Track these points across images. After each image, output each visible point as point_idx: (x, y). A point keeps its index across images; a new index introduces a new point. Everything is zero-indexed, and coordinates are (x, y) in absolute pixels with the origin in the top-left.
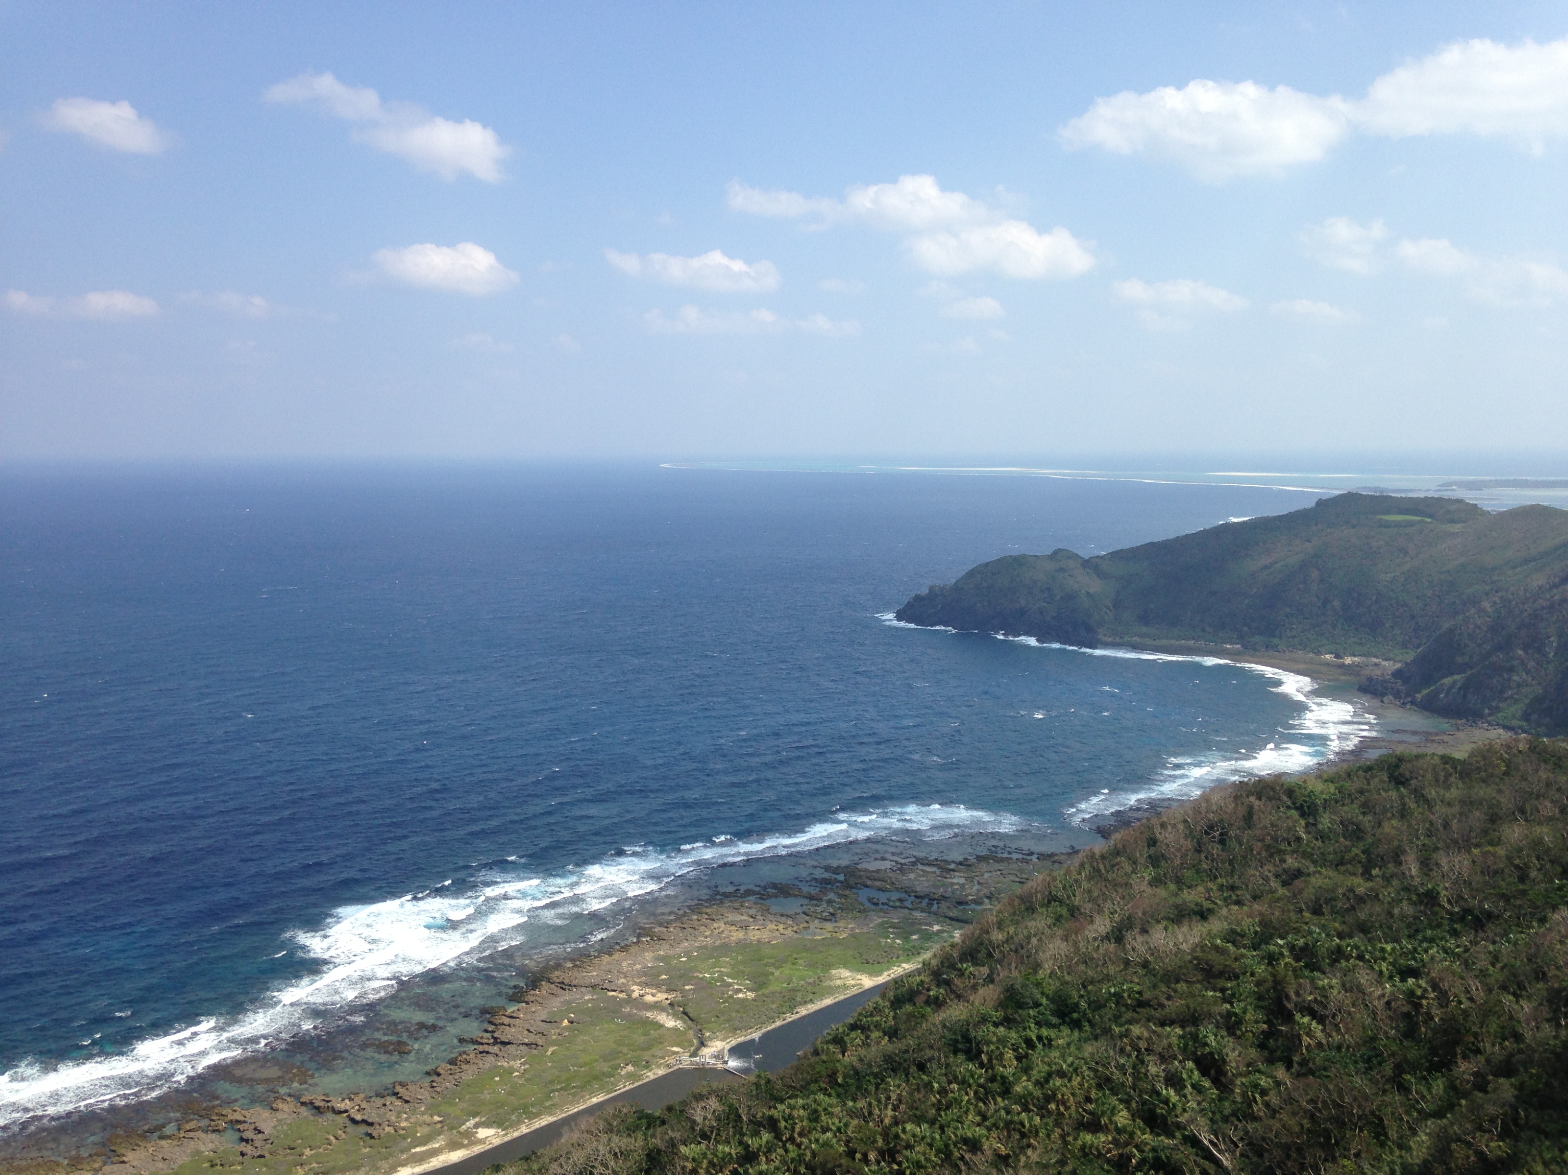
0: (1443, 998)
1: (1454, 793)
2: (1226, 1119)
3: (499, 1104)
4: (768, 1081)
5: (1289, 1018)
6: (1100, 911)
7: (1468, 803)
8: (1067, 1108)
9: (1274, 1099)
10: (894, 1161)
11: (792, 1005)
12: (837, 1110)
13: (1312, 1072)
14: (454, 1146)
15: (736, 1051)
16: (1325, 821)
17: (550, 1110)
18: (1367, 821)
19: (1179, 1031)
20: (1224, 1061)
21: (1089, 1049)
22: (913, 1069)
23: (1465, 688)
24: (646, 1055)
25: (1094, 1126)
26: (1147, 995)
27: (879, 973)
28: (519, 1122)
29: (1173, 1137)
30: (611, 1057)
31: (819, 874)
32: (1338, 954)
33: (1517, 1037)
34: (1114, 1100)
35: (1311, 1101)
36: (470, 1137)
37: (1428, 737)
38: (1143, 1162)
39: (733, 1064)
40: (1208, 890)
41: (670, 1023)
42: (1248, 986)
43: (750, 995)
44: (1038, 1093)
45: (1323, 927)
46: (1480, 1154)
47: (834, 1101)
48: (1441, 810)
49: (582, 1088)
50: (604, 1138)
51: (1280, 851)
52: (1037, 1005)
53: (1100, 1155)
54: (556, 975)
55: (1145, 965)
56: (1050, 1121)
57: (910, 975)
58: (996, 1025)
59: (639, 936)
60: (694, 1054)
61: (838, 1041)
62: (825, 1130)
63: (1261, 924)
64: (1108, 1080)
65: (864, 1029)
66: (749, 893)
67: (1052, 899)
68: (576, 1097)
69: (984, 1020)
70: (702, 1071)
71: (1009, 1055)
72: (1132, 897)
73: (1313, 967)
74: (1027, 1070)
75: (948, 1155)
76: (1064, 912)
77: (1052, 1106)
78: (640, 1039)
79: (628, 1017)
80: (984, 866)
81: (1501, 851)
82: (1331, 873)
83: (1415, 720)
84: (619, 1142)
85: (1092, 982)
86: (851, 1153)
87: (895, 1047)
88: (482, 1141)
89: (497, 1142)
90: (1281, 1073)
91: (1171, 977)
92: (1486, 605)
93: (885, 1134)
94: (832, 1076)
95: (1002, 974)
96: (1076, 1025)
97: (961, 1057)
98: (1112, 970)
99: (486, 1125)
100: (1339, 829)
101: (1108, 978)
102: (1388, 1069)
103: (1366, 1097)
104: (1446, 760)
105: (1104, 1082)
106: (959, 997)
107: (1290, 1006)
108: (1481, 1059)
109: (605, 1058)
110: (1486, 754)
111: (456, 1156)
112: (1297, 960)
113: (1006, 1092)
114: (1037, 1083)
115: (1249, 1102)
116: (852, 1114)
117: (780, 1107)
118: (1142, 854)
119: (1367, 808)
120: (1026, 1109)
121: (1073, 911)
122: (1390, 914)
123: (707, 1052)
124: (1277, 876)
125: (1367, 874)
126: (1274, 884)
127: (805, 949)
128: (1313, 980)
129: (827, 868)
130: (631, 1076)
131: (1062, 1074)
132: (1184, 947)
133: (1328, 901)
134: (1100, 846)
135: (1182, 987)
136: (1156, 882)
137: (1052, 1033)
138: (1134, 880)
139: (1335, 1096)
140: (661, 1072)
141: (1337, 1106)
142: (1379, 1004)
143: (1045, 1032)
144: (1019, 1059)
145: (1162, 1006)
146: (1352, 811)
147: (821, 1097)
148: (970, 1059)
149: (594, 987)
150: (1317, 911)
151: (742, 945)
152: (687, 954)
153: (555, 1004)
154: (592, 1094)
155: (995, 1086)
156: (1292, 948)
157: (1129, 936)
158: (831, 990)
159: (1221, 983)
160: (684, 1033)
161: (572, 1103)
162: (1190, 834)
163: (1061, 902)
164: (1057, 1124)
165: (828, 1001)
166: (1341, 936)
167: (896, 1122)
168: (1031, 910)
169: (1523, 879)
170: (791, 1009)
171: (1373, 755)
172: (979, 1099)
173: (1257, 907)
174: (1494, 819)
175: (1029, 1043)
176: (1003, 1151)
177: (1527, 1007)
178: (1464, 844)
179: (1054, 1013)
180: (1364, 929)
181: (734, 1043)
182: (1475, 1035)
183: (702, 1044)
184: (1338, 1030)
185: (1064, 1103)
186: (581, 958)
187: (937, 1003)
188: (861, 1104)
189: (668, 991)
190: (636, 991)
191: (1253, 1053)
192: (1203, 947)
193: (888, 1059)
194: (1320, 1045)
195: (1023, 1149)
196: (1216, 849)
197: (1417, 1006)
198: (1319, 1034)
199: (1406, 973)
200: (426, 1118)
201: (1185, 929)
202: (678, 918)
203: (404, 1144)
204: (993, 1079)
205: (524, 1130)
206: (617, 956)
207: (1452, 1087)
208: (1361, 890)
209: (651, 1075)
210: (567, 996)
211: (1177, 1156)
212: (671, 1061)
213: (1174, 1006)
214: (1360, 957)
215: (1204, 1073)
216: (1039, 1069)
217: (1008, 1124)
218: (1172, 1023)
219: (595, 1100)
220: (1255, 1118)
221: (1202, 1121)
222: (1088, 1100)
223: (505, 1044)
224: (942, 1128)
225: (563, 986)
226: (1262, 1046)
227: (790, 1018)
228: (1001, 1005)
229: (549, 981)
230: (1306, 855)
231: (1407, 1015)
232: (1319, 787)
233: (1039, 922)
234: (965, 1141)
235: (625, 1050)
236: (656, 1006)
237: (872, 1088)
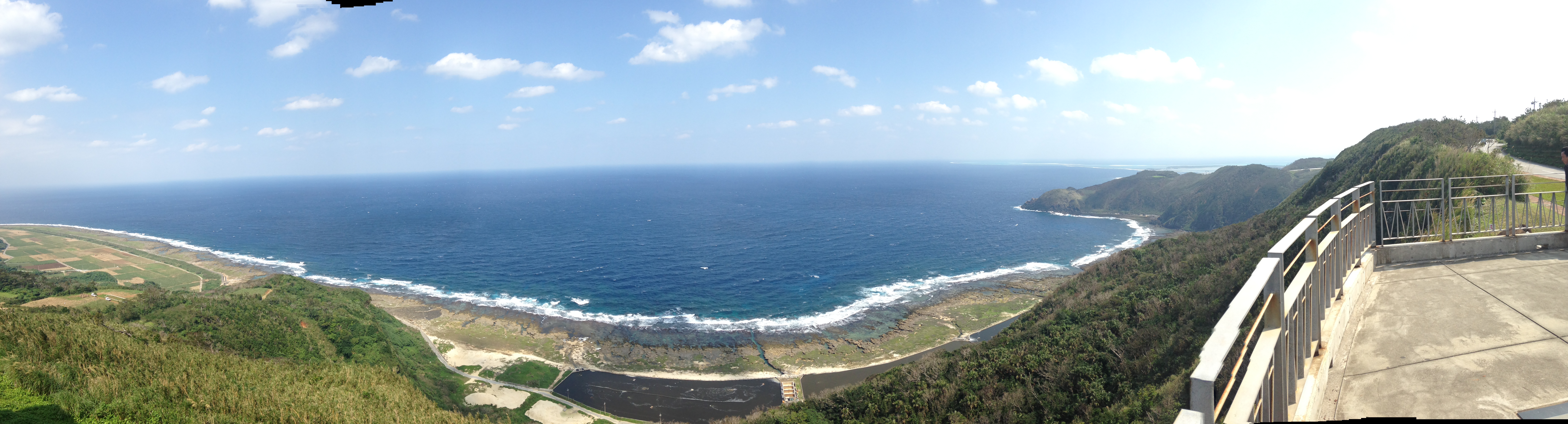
0: (1174, 301)
1: (1175, 248)
2: (1119, 345)
3: (900, 347)
4: (986, 343)
5: (1136, 314)
6: (1083, 290)
7: (1178, 250)
8: (1075, 347)
9: (1132, 337)
10: (1024, 366)
11: (990, 322)
12: (1007, 352)
13: (1142, 327)
14: (887, 358)
15: (972, 336)
16: (1143, 259)
17: (915, 351)
18: (1153, 258)
19: (1106, 322)
20: (1119, 328)
21: (1081, 330)
22: (1030, 339)
23: (1175, 221)
24: (944, 336)
25: (1082, 351)
26: (1097, 313)
27: (1016, 313)
28: (906, 353)
29: (1105, 351)
30: (934, 336)
31: (998, 284)
32: (1148, 294)
33: (1193, 309)
34: (1088, 344)
35: (1143, 335)
36: (891, 356)
37: (1167, 235)
38: (1096, 360)
39: (971, 340)
40: (1113, 282)
41: (952, 327)
42: (1124, 306)
43: (977, 320)
44: (1066, 344)
45: (1143, 288)
46: (1186, 341)
47: (1006, 349)
48: (1171, 253)
49: (925, 345)
50: (935, 359)
51: (1131, 269)
52: (1066, 318)
53: (1084, 359)
54: (917, 311)
55: (1096, 304)
56: (1070, 351)
57: (1027, 312)
58: (1054, 325)
59: (942, 301)
60: (959, 337)
61: (1005, 332)
62: (1003, 358)
63: (1128, 289)
64: (1086, 338)
65: (1013, 328)
66: (976, 290)
67: (1069, 288)
68: (923, 348)
69: (1051, 324)
70: (962, 342)
71: (1058, 333)
72: (1092, 285)
73: (1141, 299)
74: (1063, 337)
75: (1040, 363)
76: (1073, 291)
77: (1071, 347)
78: (943, 332)
79: (939, 325)
80: (1047, 280)
81: (1186, 262)
82: (1145, 273)
83: (1164, 230)
84: (940, 360)
85: (1081, 310)
86: (1011, 364)
87: (1023, 333)
88: (895, 358)
89: (899, 358)
90: (1134, 329)
91: (1104, 307)
92: (1180, 199)
93: (1022, 358)
94: (1005, 342)
95: (1056, 310)
96: (1077, 323)
97: (1044, 335)
98: (1087, 306)
99: (896, 353)
100: (1147, 261)
101: (1085, 309)
102: (1162, 323)
103: (1156, 331)
104: (1172, 240)
105: (1085, 339)
106: (1043, 318)
107: (1136, 310)
108: (1185, 316)
109: (932, 337)
110: (1182, 238)
111: (887, 361)
112: (1137, 297)
113: (1057, 344)
114: (1066, 340)
115: (1126, 339)
116: (1012, 353)
117: (990, 351)
118: (1095, 273)
119: (1153, 254)
120: (1063, 349)
121: (1075, 291)
122: (1160, 282)
123: (963, 337)
124: (1131, 276)
125: (1154, 272)
126: (1130, 278)
127: (994, 306)
128: (1141, 302)
129: (1000, 282)
130: (939, 342)
131: (1073, 337)
132: (1107, 298)
133: (1144, 281)
134: (1083, 272)
135: (1107, 309)
136: (1099, 281)
137: (1070, 326)
138: (1092, 280)
139: (1149, 333)
140: (949, 342)
141: (1149, 335)
142: (1158, 306)
143: (1068, 326)
144: (1061, 334)
145: (1102, 315)
146: (1150, 256)
147: (1002, 348)
148: (1046, 335)
149: (928, 315)
150: (1142, 284)
151: (974, 305)
152: (957, 307)
153: (917, 319)
154: (928, 347)
155: (1054, 343)
156: (1135, 295)
157: (1091, 296)
158: (1001, 318)
159: (1117, 307)
160: (956, 330)
161: (922, 349)
162: (1108, 266)
163: (1072, 289)
164: (1072, 352)
165: (1000, 322)
166: (1148, 290)
167: (1025, 354)
168: (1063, 291)
169: (1192, 268)
170: (989, 324)
171: (1154, 241)
172: (1049, 347)
173: (1126, 285)
174: (1184, 254)
175: (1064, 330)
176: (1057, 361)
177: (1195, 300)
178: (1177, 261)
179: (1071, 320)
180: (1154, 287)
181: (972, 334)
182: (1183, 310)
183: (962, 334)
184: (1148, 315)
185: (1074, 345)
186: (925, 307)
187: (1036, 320)
188: (1014, 350)
189: (951, 318)
190: (941, 317)
191: (1126, 325)
192: (1112, 297)
193: (1022, 336)
194: (1144, 320)
195: (1063, 360)
196: (1115, 270)
197: (1168, 305)
198: (1144, 317)
199: (1165, 297)
200: (879, 349)
201: (1107, 293)
202: (954, 296)
203: (873, 356)
204: (1053, 341)
205: (907, 356)
206: (935, 306)
207: (1178, 325)
208: (1152, 277)
209: (946, 342)
210: (920, 317)
211: (1107, 357)
212: (952, 338)
213: (1105, 315)
214: (1153, 294)
215: (1113, 333)
216: (1067, 336)
217: (1058, 353)
218: (1104, 320)
219: (928, 349)
220: (1127, 343)
221: (1113, 346)
222: (1081, 344)
223: (902, 330)
224: (1039, 356)
225: (919, 314)
226: (1128, 323)
227: (989, 326)
228: (1056, 319)
229: (915, 313)
230: (1138, 269)
231: (1166, 308)
232: (1141, 250)
233: (1066, 294)
234: (1045, 359)
235: (938, 334)
236: (947, 322)
237: (1017, 345)
